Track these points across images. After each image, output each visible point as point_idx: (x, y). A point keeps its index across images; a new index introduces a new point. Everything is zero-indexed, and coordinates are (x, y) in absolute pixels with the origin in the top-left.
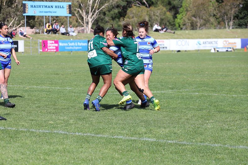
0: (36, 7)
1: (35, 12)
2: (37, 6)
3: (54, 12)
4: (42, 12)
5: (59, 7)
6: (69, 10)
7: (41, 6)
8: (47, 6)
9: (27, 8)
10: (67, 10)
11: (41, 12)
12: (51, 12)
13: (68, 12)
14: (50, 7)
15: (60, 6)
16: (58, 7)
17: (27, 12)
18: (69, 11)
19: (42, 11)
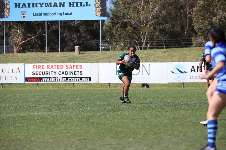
0: (27, 5)
2: (29, 4)
3: (67, 14)
4: (41, 14)
5: (79, 4)
7: (39, 5)
8: (50, 4)
9: (7, 9)
10: (98, 9)
11: (36, 15)
12: (61, 14)
13: (98, 14)
14: (58, 5)
15: (81, 3)
16: (75, 4)
17: (7, 15)
18: (101, 10)
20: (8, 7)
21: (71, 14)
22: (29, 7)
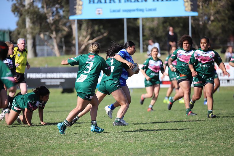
0: (103, 1)
1: (100, 12)
3: (150, 10)
4: (119, 11)
6: (190, 3)
9: (79, 5)
10: (187, 4)
11: (114, 11)
12: (143, 10)
13: (187, 9)
18: (191, 5)
19: (117, 9)
20: (81, 3)
21: (155, 10)
22: (105, 2)
